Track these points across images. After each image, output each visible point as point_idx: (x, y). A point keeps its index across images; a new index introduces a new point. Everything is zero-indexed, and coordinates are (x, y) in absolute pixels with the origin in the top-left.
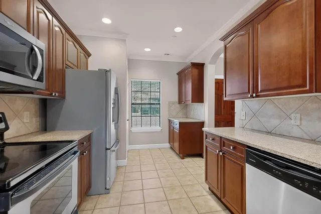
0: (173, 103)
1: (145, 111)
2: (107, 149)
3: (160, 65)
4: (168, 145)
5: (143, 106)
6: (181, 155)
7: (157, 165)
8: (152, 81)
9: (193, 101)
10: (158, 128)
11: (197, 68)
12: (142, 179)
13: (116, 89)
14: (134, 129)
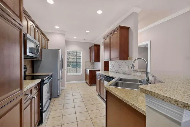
0: (87, 62)
1: (74, 66)
2: (58, 80)
3: (82, 44)
4: (85, 81)
5: (73, 63)
6: (90, 85)
7: (79, 89)
8: (77, 51)
9: (95, 61)
10: (80, 74)
11: (97, 47)
12: (73, 96)
13: (61, 56)
14: (68, 74)
